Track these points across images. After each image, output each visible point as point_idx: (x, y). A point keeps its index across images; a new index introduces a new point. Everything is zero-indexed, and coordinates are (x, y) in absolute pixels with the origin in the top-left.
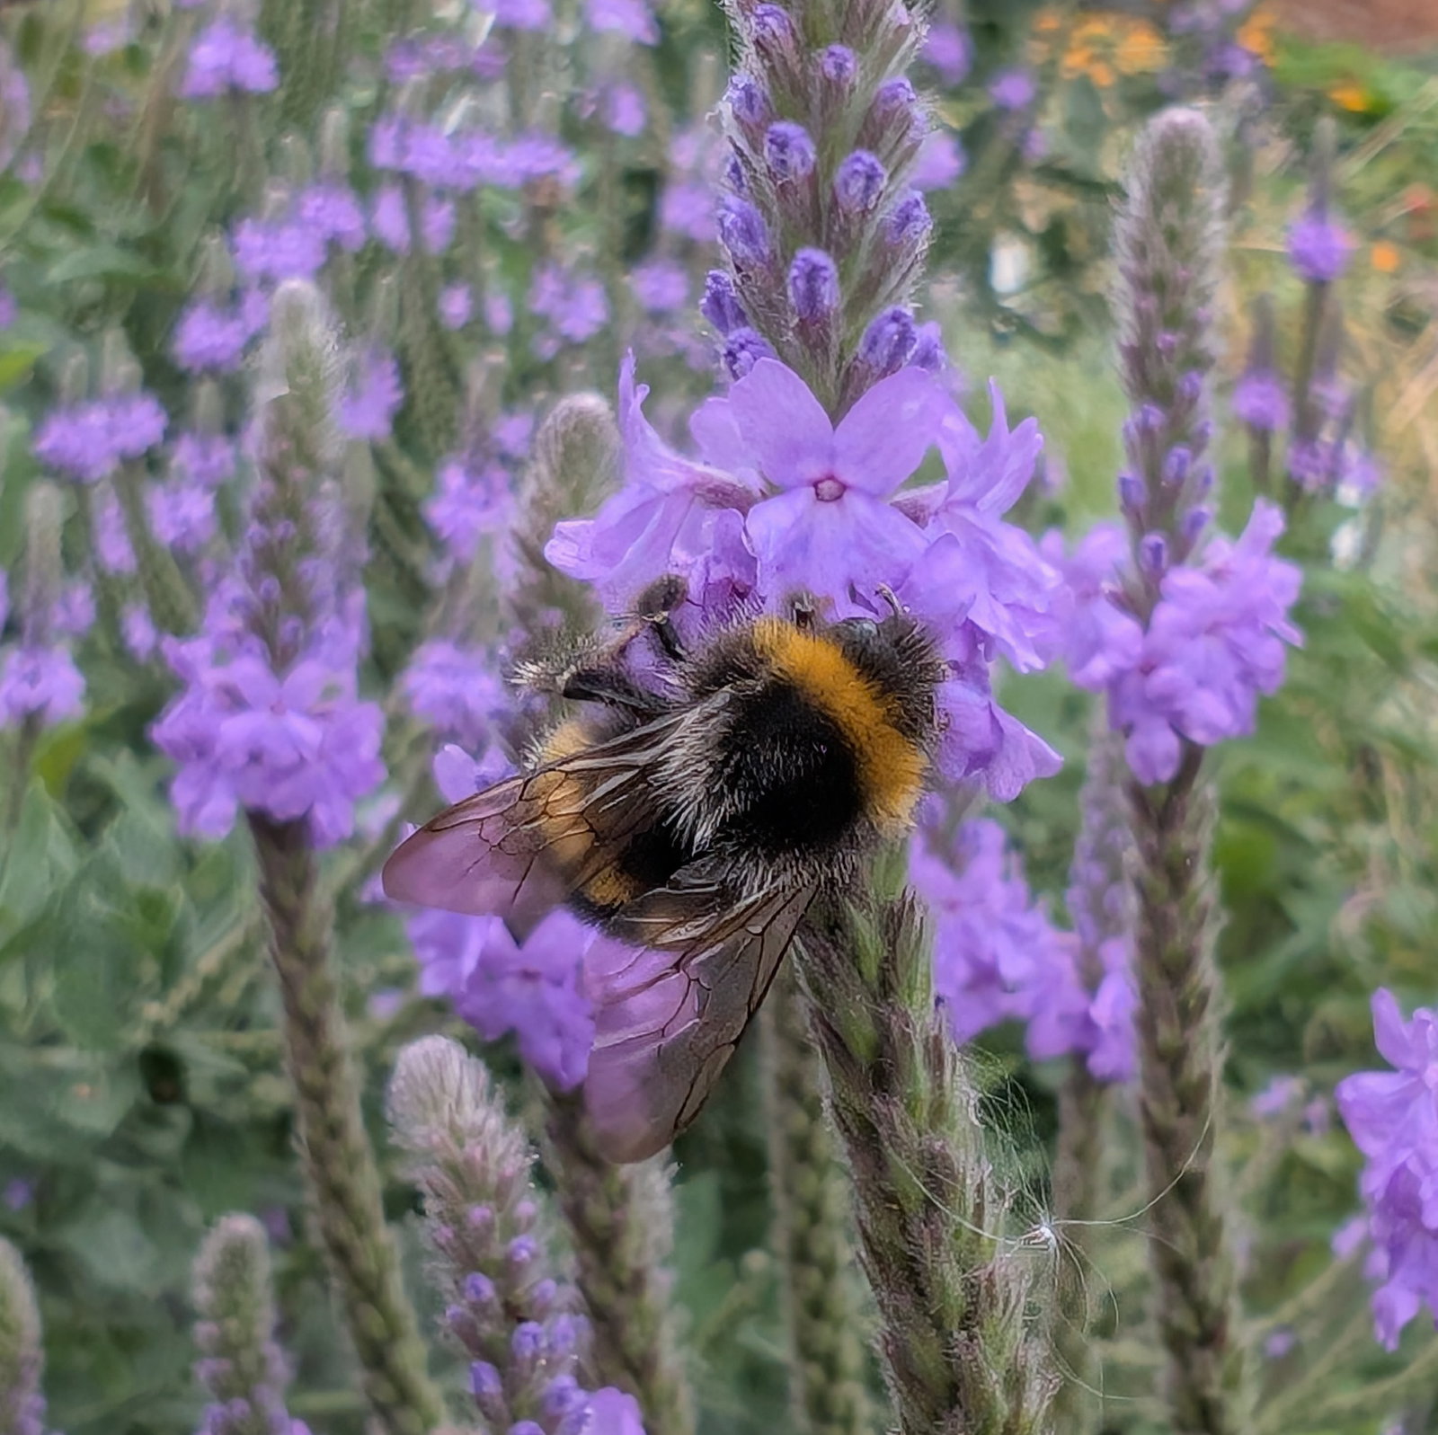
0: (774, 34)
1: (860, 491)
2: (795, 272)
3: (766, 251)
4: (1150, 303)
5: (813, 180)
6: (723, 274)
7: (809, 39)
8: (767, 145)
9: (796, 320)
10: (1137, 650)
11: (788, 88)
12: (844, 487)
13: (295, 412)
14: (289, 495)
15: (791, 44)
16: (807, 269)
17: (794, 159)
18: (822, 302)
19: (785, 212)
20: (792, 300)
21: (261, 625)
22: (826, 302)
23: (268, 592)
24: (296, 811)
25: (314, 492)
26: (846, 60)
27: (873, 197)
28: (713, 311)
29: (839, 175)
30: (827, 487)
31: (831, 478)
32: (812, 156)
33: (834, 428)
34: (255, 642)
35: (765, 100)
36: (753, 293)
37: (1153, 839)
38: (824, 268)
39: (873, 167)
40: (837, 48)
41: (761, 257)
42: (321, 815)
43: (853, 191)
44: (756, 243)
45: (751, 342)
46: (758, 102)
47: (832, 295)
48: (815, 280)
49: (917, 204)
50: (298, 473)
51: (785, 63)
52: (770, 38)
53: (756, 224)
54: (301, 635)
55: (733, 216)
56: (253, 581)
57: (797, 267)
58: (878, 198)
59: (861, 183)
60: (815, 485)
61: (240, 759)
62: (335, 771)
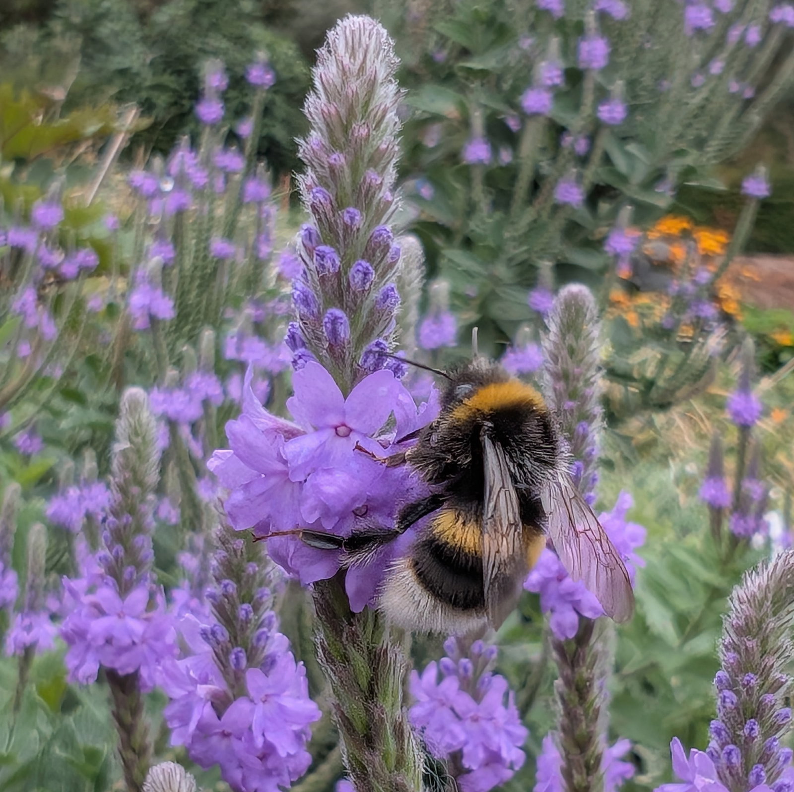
0: (320, 202)
1: (358, 432)
2: (326, 320)
3: (315, 310)
4: (561, 386)
5: (338, 275)
6: (295, 323)
7: (339, 204)
8: (315, 256)
9: (327, 345)
10: (555, 568)
11: (328, 229)
12: (351, 430)
13: (133, 457)
14: (129, 501)
15: (329, 206)
16: (332, 318)
17: (328, 264)
18: (340, 335)
19: (323, 291)
20: (325, 334)
21: (114, 571)
22: (342, 335)
23: (117, 552)
24: (131, 670)
25: (143, 500)
26: (355, 215)
27: (368, 284)
28: (291, 342)
29: (352, 272)
30: (342, 430)
31: (344, 425)
32: (338, 263)
33: (345, 399)
34: (110, 580)
35: (318, 236)
36: (309, 332)
37: (568, 671)
38: (341, 318)
39: (367, 268)
40: (351, 209)
41: (313, 314)
42: (144, 673)
43: (356, 280)
44: (310, 306)
45: (304, 355)
46: (314, 237)
47: (345, 332)
48: (336, 324)
49: (392, 289)
50: (135, 490)
51: (326, 217)
52: (318, 203)
53: (310, 296)
54: (135, 577)
55: (298, 292)
56: (110, 548)
57: (328, 317)
58: (370, 285)
59: (361, 275)
60: (336, 428)
61: (101, 642)
62: (152, 649)
